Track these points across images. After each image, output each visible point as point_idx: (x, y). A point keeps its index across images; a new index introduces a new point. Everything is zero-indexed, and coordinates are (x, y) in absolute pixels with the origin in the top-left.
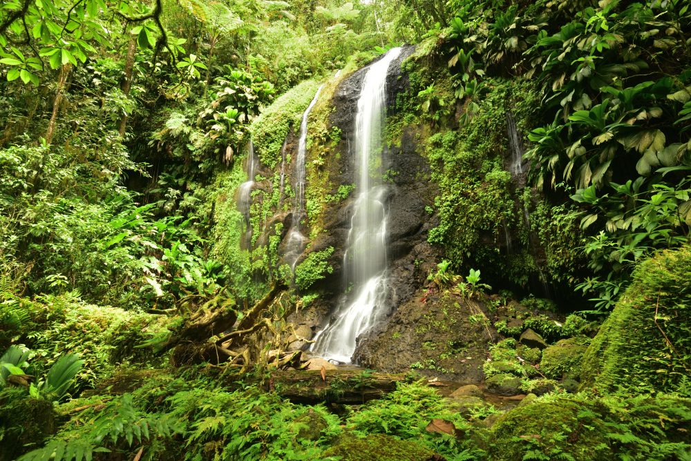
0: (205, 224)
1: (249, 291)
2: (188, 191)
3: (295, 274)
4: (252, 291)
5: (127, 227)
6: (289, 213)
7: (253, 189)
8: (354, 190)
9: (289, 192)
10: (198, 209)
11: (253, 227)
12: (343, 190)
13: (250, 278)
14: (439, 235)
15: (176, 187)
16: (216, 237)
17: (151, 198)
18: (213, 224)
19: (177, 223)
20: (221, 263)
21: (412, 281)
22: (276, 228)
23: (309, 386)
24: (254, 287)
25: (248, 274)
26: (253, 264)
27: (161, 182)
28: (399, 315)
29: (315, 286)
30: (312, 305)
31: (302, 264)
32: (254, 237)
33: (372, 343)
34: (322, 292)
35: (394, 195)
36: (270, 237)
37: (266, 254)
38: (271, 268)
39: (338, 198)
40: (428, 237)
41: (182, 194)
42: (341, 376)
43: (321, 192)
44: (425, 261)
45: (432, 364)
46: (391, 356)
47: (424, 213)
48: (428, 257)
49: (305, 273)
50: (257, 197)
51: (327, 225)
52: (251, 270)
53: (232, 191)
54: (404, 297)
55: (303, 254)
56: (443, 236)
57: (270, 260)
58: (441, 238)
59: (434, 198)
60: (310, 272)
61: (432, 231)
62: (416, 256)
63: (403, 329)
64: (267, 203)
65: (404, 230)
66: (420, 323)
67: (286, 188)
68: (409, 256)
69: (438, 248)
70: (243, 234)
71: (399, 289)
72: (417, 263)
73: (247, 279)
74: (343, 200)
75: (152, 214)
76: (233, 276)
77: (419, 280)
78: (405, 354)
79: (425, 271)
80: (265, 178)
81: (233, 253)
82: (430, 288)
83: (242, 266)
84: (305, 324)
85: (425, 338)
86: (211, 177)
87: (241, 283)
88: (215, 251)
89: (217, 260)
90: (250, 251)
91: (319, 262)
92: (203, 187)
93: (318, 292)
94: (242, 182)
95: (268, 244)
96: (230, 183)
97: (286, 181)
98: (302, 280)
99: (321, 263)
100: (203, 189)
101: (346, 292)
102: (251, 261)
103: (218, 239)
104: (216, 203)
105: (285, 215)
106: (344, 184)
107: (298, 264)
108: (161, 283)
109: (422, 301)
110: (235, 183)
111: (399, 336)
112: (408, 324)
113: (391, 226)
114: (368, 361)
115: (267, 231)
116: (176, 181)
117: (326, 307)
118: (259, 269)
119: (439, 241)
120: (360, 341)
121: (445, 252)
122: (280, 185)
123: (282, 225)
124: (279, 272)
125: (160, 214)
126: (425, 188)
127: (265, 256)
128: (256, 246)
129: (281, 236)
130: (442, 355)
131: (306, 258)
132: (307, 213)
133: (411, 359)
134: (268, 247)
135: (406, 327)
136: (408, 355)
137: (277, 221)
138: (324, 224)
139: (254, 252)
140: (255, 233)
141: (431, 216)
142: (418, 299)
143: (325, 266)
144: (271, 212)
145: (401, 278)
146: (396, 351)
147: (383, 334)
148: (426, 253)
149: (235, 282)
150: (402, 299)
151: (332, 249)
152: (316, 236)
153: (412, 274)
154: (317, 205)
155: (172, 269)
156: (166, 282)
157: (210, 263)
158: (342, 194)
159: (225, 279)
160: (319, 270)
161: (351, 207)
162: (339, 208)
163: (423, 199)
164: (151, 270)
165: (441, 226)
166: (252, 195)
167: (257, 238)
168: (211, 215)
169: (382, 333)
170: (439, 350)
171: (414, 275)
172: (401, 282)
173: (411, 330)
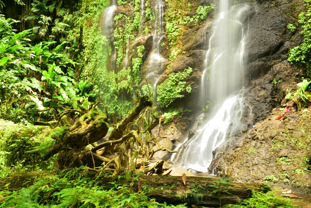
0: (76, 48)
1: (116, 108)
2: (58, 17)
3: (156, 93)
4: (119, 108)
5: (9, 51)
6: (149, 35)
7: (116, 13)
8: (213, 10)
9: (149, 15)
10: (68, 34)
11: (117, 50)
12: (202, 10)
13: (116, 97)
14: (301, 54)
15: (47, 14)
16: (86, 60)
17: (27, 25)
18: (82, 48)
19: (51, 48)
20: (91, 83)
21: (268, 100)
22: (138, 50)
23: (172, 189)
24: (121, 104)
25: (115, 93)
26: (119, 84)
27: (34, 10)
28: (255, 132)
29: (174, 104)
30: (172, 121)
31: (162, 84)
32: (119, 60)
33: (228, 156)
34: (181, 110)
35: (254, 13)
36: (133, 59)
37: (130, 75)
38: (135, 88)
39: (197, 20)
40: (288, 57)
41: (53, 20)
42: (200, 182)
43: (180, 14)
44: (283, 81)
45: (287, 177)
46: (246, 168)
47: (286, 31)
48: (287, 76)
49: (165, 92)
50: (120, 21)
51: (185, 46)
52: (117, 89)
53: (96, 16)
54: (260, 115)
55: (164, 75)
56: (305, 55)
57: (133, 80)
58: (303, 57)
59: (298, 14)
60: (169, 91)
61: (293, 50)
62: (275, 76)
63: (259, 144)
64: (129, 27)
65: (263, 50)
66: (276, 139)
67: (146, 12)
68: (267, 75)
69: (299, 67)
70: (109, 57)
71: (256, 107)
72: (276, 83)
73: (114, 97)
74: (201, 21)
75: (29, 40)
76: (102, 95)
77: (276, 100)
78: (260, 167)
79: (284, 90)
80: (126, 2)
81: (101, 74)
82: (288, 107)
83: (109, 86)
84: (166, 138)
85: (280, 154)
86: (77, 3)
87: (109, 101)
88: (85, 73)
89: (87, 81)
90: (116, 73)
91: (177, 82)
92: (71, 13)
93: (177, 110)
94: (105, 7)
95: (131, 66)
96: (95, 9)
97: (146, 5)
98: (163, 98)
99: (180, 83)
100: (71, 15)
101: (203, 109)
102: (117, 81)
103: (87, 62)
104: (84, 29)
105: (146, 37)
106: (202, 4)
107: (159, 84)
108: (43, 100)
109: (279, 119)
110: (99, 8)
111: (254, 151)
112: (263, 140)
113: (250, 47)
114: (224, 172)
115: (130, 53)
116: (47, 8)
117: (185, 123)
118: (124, 89)
119: (300, 60)
120: (217, 154)
121: (306, 71)
122: (141, 9)
123: (143, 47)
124: (142, 91)
125: (36, 40)
126: (288, 5)
127: (129, 77)
128: (121, 68)
129: (142, 58)
130: (297, 170)
131: (166, 78)
132: (167, 35)
133: (265, 172)
134: (132, 69)
135: (261, 143)
136: (262, 168)
137: (138, 44)
138: (183, 46)
139: (120, 73)
140: (119, 56)
141: (293, 34)
142: (274, 118)
143: (183, 86)
144: (133, 36)
145: (258, 97)
146: (251, 164)
147: (238, 149)
148: (286, 72)
149: (104, 100)
150: (258, 117)
151: (190, 70)
152: (175, 57)
153: (269, 93)
154: (176, 27)
155: (50, 89)
156: (46, 99)
157: (82, 84)
158: (201, 15)
159: (95, 97)
160: (179, 89)
161: (210, 28)
162: (198, 29)
163: (286, 16)
164: (33, 89)
165: (304, 44)
166: (115, 19)
167: (122, 60)
168: (80, 40)
169: (237, 147)
170: (294, 165)
171: (272, 94)
172: (258, 101)
173: (266, 146)
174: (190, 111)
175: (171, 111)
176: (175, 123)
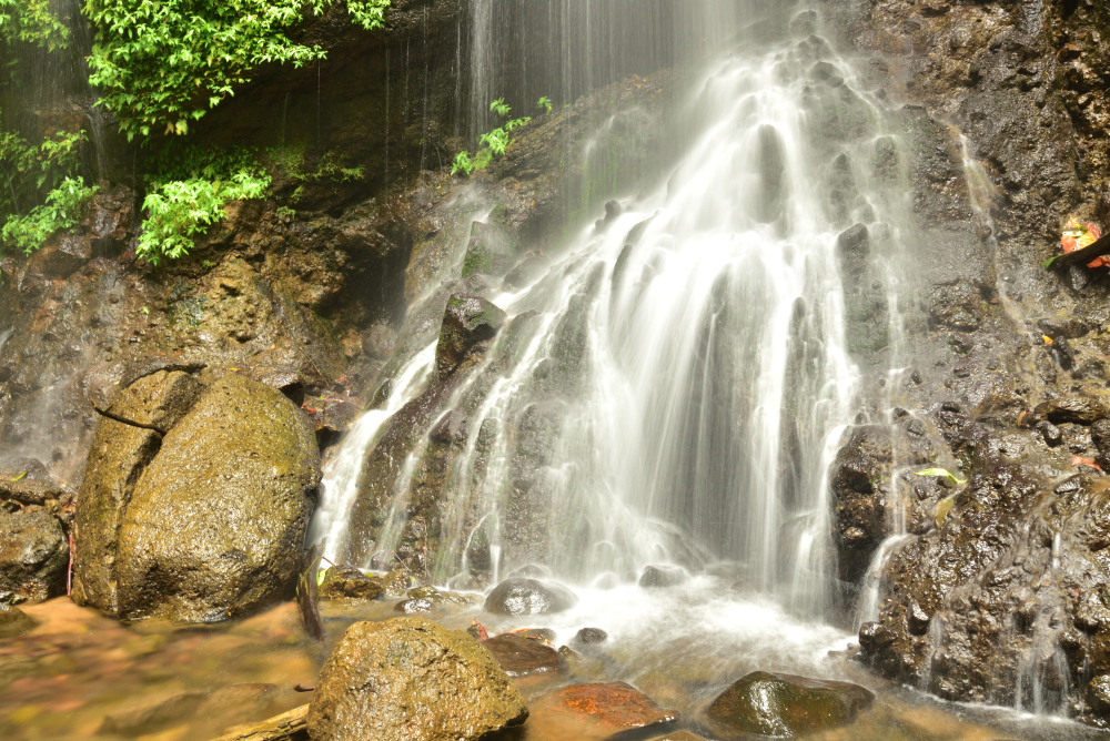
29: (244, 116)
77: (1085, 69)
171: (1049, 34)
174: (357, 172)
175: (208, 171)
176: (249, 260)
